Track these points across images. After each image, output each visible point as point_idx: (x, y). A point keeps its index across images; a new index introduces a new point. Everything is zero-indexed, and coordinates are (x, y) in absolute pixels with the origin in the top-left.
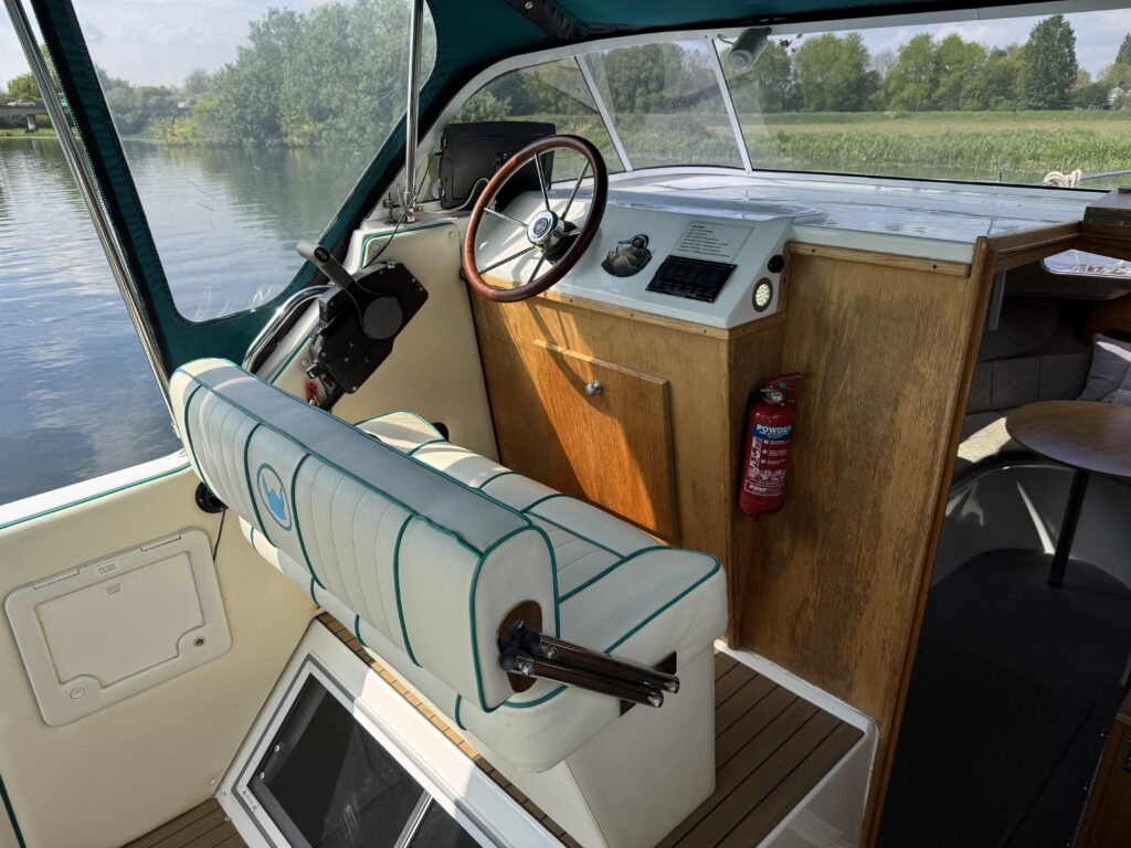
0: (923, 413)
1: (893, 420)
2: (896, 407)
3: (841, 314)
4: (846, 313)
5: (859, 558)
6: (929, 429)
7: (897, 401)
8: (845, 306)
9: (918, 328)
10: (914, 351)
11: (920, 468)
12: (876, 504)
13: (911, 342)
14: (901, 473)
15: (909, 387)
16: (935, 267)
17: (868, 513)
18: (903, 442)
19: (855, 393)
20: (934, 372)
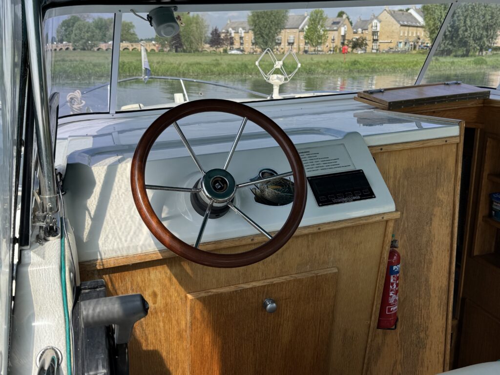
0: (444, 220)
1: (430, 231)
2: (431, 223)
3: (397, 181)
4: (399, 181)
5: (421, 316)
6: (447, 227)
7: (431, 219)
8: (398, 177)
9: (437, 176)
10: (436, 190)
11: (445, 250)
12: (427, 281)
13: (434, 185)
14: (437, 258)
15: (435, 210)
16: (446, 141)
17: (423, 288)
18: (436, 240)
19: (410, 224)
20: (447, 197)
